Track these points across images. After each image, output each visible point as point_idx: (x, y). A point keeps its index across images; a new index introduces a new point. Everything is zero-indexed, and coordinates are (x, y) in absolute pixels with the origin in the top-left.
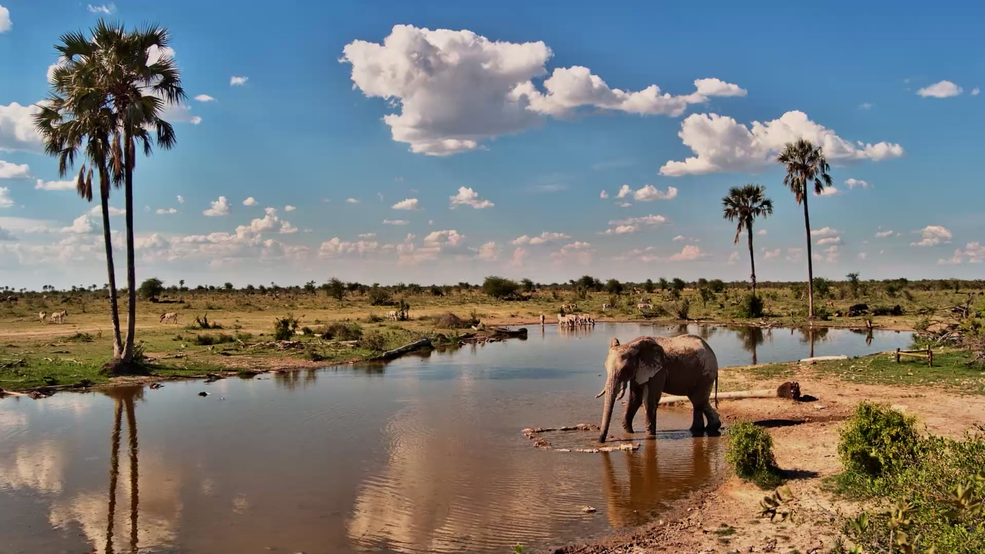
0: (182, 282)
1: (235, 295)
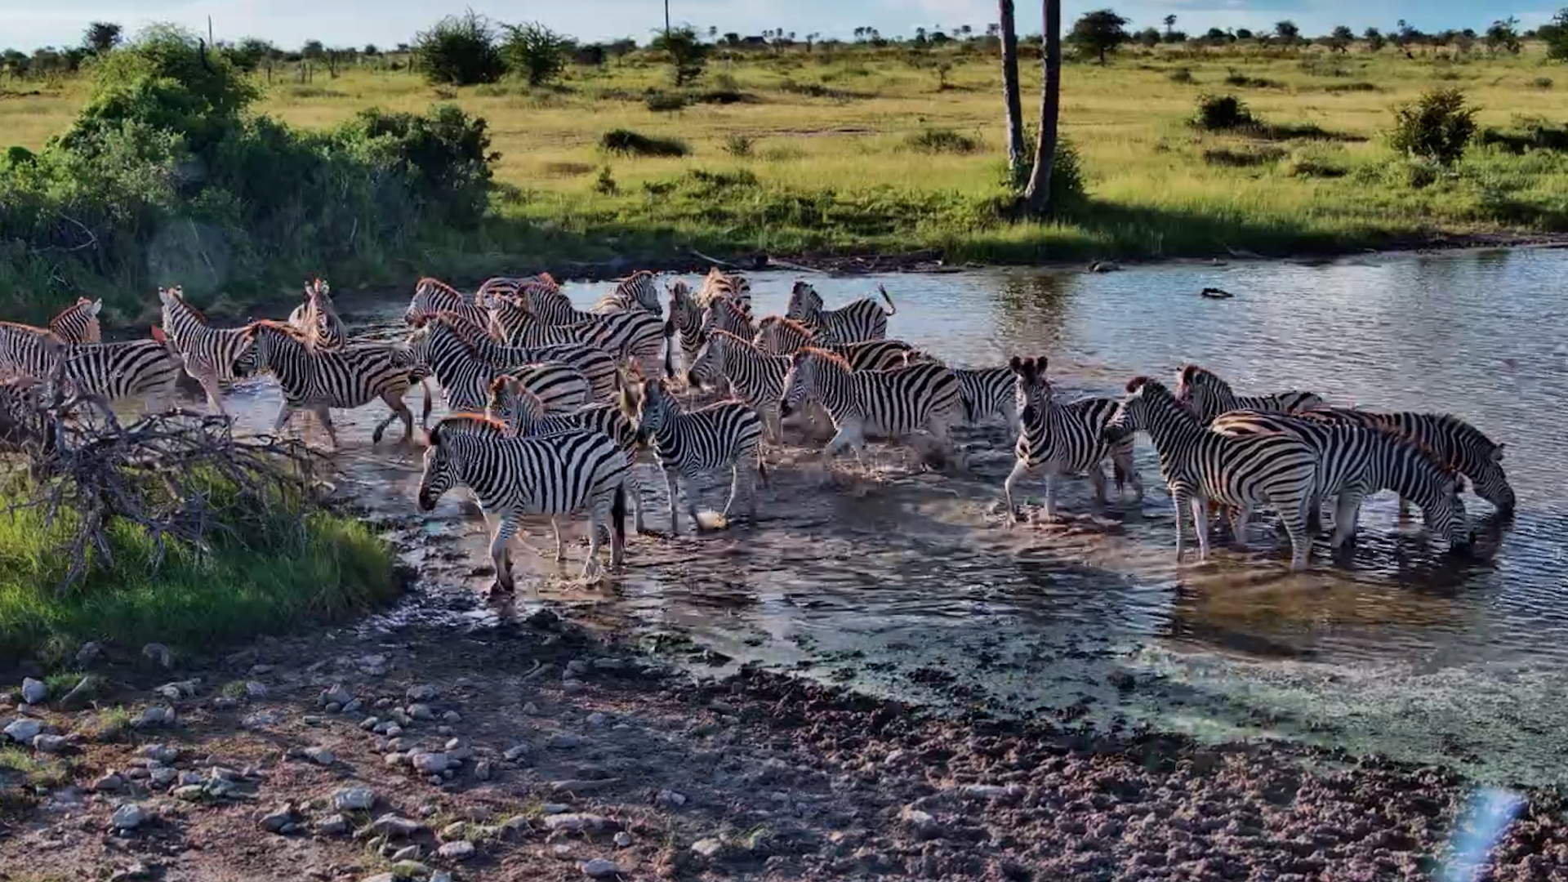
0: (1170, 20)
1: (1302, 50)
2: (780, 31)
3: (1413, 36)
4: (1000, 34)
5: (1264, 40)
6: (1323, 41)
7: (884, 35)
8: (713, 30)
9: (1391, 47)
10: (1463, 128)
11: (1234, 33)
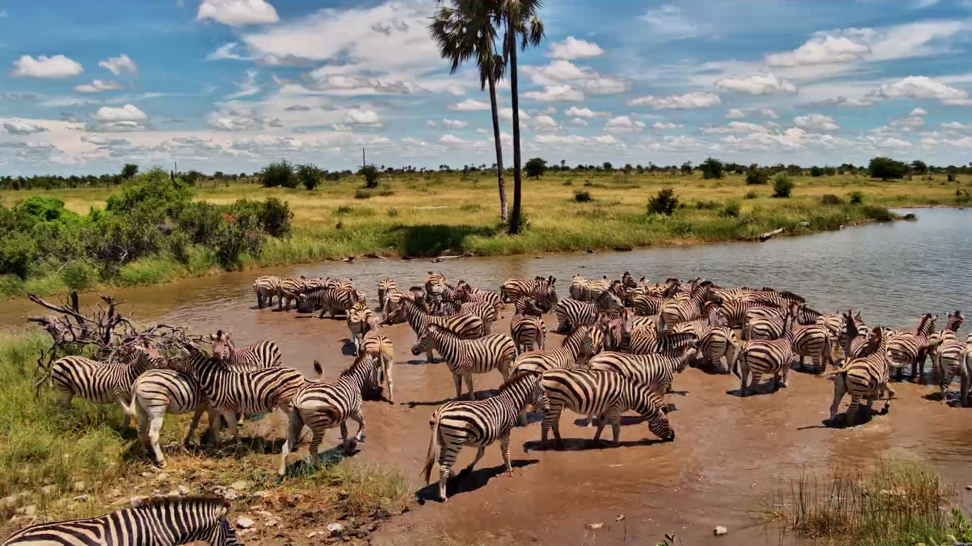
0: (563, 162)
1: (614, 174)
2: (410, 167)
3: (653, 168)
4: (496, 167)
5: (598, 169)
6: (621, 170)
7: (451, 168)
9: (646, 173)
10: (673, 203)
11: (588, 167)
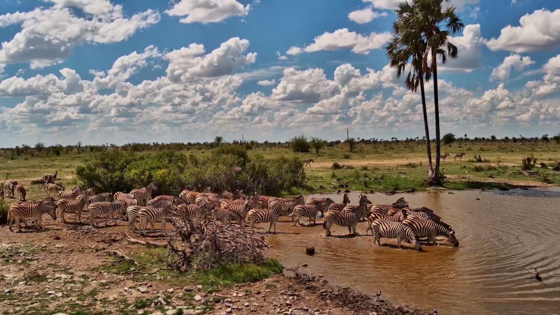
0: (466, 135)
2: (374, 138)
3: (523, 139)
4: (426, 139)
5: (487, 140)
6: (502, 140)
7: (398, 139)
8: (359, 139)
9: (518, 142)
11: (481, 138)
